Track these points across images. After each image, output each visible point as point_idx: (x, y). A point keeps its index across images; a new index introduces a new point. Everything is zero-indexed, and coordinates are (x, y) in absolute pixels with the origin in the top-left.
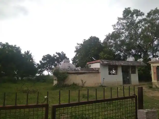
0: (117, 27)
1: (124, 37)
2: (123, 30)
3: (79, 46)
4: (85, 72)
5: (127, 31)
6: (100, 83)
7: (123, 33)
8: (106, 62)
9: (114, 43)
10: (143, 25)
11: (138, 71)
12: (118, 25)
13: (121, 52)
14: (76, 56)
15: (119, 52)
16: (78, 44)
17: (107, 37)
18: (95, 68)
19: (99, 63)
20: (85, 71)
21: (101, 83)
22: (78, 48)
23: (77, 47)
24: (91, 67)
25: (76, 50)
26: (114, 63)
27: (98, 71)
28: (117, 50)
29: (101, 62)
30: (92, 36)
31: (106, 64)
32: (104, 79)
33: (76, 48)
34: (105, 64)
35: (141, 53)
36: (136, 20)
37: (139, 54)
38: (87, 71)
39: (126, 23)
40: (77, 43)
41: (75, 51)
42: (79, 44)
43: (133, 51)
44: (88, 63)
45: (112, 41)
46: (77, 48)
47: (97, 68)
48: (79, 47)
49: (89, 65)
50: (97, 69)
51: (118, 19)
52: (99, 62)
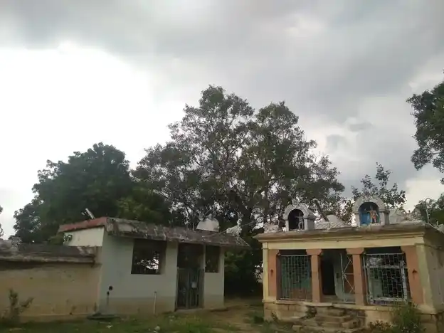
0: (181, 132)
1: (199, 162)
2: (198, 145)
3: (52, 170)
4: (37, 258)
5: (207, 148)
6: (95, 304)
7: (195, 151)
8: (128, 229)
9: (168, 177)
10: (246, 141)
11: (226, 262)
12: (186, 128)
13: (186, 205)
14: (35, 202)
15: (179, 204)
16: (52, 165)
17: (151, 154)
18: (84, 248)
19: (103, 230)
20: (38, 254)
21: (98, 305)
22: (50, 177)
23: (47, 175)
24: (74, 243)
25: (38, 183)
26: (154, 232)
27: (92, 257)
28: (176, 198)
29: (110, 227)
30: (101, 144)
31: (126, 233)
32: (111, 288)
33: (42, 177)
34: (121, 233)
35: (237, 214)
36: (231, 124)
37: (232, 215)
38: (44, 256)
39: (207, 127)
40: (48, 161)
41: (36, 187)
42: (55, 165)
43: (218, 206)
44: (62, 228)
45: (165, 170)
46: (46, 177)
47: (93, 248)
48: (52, 175)
49: (67, 234)
50: (90, 252)
51: (187, 111)
52: (101, 226)
